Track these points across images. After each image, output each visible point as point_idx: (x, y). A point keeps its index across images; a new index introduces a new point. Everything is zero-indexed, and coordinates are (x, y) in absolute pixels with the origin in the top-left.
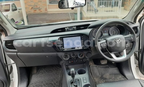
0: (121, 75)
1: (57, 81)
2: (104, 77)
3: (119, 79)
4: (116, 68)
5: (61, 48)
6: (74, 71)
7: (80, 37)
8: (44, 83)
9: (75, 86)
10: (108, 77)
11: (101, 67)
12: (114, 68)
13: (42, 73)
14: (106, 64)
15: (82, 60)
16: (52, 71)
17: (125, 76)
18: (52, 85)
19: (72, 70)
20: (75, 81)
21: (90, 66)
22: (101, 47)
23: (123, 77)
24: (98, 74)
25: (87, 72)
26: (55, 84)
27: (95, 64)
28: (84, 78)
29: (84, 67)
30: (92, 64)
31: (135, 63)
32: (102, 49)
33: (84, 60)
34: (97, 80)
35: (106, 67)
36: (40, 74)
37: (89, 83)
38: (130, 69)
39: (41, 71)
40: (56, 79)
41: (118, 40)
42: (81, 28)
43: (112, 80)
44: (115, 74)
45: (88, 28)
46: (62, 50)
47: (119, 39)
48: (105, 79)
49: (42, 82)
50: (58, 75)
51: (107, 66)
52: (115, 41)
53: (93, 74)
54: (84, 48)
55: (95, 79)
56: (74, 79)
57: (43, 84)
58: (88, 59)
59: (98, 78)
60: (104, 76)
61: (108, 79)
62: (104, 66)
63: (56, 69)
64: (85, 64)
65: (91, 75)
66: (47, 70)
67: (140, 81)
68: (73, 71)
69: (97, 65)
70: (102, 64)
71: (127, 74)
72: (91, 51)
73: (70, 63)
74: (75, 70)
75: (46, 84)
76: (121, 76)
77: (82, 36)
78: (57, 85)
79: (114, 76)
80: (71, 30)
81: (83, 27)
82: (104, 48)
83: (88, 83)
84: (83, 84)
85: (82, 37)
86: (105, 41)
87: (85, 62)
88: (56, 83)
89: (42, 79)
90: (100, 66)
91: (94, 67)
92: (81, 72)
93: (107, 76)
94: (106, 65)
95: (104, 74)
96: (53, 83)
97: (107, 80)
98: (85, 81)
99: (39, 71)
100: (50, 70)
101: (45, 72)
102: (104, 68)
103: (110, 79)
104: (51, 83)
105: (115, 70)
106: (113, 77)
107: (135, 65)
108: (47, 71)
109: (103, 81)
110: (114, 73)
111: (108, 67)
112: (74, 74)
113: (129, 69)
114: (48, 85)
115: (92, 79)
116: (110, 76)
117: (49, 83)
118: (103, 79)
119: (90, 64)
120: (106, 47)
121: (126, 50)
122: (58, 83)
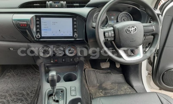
0: (127, 84)
1: (32, 91)
2: (103, 87)
3: (124, 91)
4: (121, 75)
5: (37, 34)
6: (55, 75)
7: (71, 19)
8: (10, 92)
9: (54, 100)
10: (108, 87)
11: (101, 72)
12: (118, 74)
13: (10, 77)
14: (107, 68)
15: (73, 60)
16: (26, 75)
17: (132, 87)
18: (22, 96)
19: (53, 73)
20: (56, 93)
21: (86, 70)
22: (105, 37)
23: (129, 88)
24: (95, 82)
25: (79, 77)
26: (28, 94)
27: (92, 68)
28: (73, 88)
29: (75, 70)
30: (87, 67)
31: (147, 70)
32: (107, 41)
33: (76, 60)
34: (93, 91)
35: (108, 73)
36: (6, 79)
37: (80, 97)
38: (140, 76)
39: (7, 74)
40: (31, 88)
41: (132, 29)
42: (74, 5)
43: (114, 91)
44: (119, 83)
45: (86, 6)
46: (37, 39)
47: (135, 27)
48: (105, 89)
49: (7, 91)
50: (34, 80)
51: (109, 71)
52: (128, 29)
53: (89, 82)
54: (76, 38)
55: (90, 88)
56: (54, 89)
57: (9, 94)
58: (82, 59)
59: (95, 88)
60: (104, 85)
61: (109, 90)
62: (104, 71)
63: (32, 73)
64: (77, 66)
65: (86, 83)
66: (18, 73)
67: (159, 95)
68: (53, 76)
69: (95, 70)
70: (102, 67)
71: (135, 84)
72: (88, 45)
73: (52, 63)
74: (57, 73)
75: (14, 95)
76: (126, 86)
77: (75, 17)
78: (32, 97)
79: (118, 86)
80: (56, 6)
81: (78, 5)
82: (109, 39)
83: (78, 96)
84: (70, 98)
85: (75, 19)
86: (112, 28)
87: (78, 62)
88: (30, 94)
89: (8, 86)
90: (100, 70)
91: (91, 72)
92: (69, 79)
93: (108, 84)
94: (107, 70)
95: (104, 82)
96: (25, 93)
97: (107, 91)
98: (73, 93)
99: (5, 74)
100: (23, 73)
101: (14, 76)
102: (104, 73)
103: (111, 89)
104: (21, 94)
105: (119, 78)
106: (116, 88)
107: (147, 72)
108: (17, 75)
109: (101, 92)
110: (117, 81)
111: (110, 73)
112: (55, 80)
113: (138, 77)
114: (17, 96)
115: (86, 89)
116: (112, 85)
117: (18, 93)
118: (102, 89)
119: (85, 68)
120: (113, 39)
121: (143, 46)
122: (34, 94)
